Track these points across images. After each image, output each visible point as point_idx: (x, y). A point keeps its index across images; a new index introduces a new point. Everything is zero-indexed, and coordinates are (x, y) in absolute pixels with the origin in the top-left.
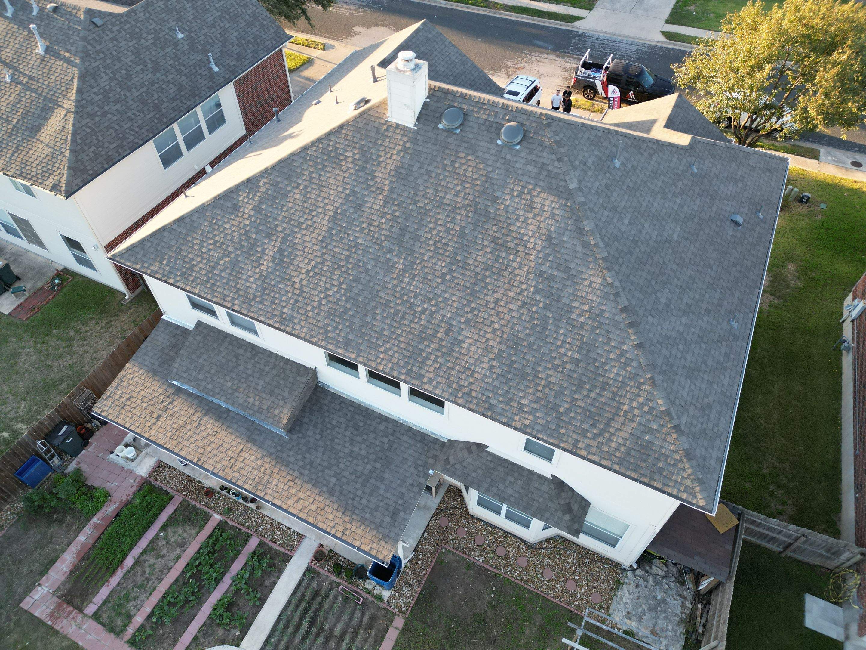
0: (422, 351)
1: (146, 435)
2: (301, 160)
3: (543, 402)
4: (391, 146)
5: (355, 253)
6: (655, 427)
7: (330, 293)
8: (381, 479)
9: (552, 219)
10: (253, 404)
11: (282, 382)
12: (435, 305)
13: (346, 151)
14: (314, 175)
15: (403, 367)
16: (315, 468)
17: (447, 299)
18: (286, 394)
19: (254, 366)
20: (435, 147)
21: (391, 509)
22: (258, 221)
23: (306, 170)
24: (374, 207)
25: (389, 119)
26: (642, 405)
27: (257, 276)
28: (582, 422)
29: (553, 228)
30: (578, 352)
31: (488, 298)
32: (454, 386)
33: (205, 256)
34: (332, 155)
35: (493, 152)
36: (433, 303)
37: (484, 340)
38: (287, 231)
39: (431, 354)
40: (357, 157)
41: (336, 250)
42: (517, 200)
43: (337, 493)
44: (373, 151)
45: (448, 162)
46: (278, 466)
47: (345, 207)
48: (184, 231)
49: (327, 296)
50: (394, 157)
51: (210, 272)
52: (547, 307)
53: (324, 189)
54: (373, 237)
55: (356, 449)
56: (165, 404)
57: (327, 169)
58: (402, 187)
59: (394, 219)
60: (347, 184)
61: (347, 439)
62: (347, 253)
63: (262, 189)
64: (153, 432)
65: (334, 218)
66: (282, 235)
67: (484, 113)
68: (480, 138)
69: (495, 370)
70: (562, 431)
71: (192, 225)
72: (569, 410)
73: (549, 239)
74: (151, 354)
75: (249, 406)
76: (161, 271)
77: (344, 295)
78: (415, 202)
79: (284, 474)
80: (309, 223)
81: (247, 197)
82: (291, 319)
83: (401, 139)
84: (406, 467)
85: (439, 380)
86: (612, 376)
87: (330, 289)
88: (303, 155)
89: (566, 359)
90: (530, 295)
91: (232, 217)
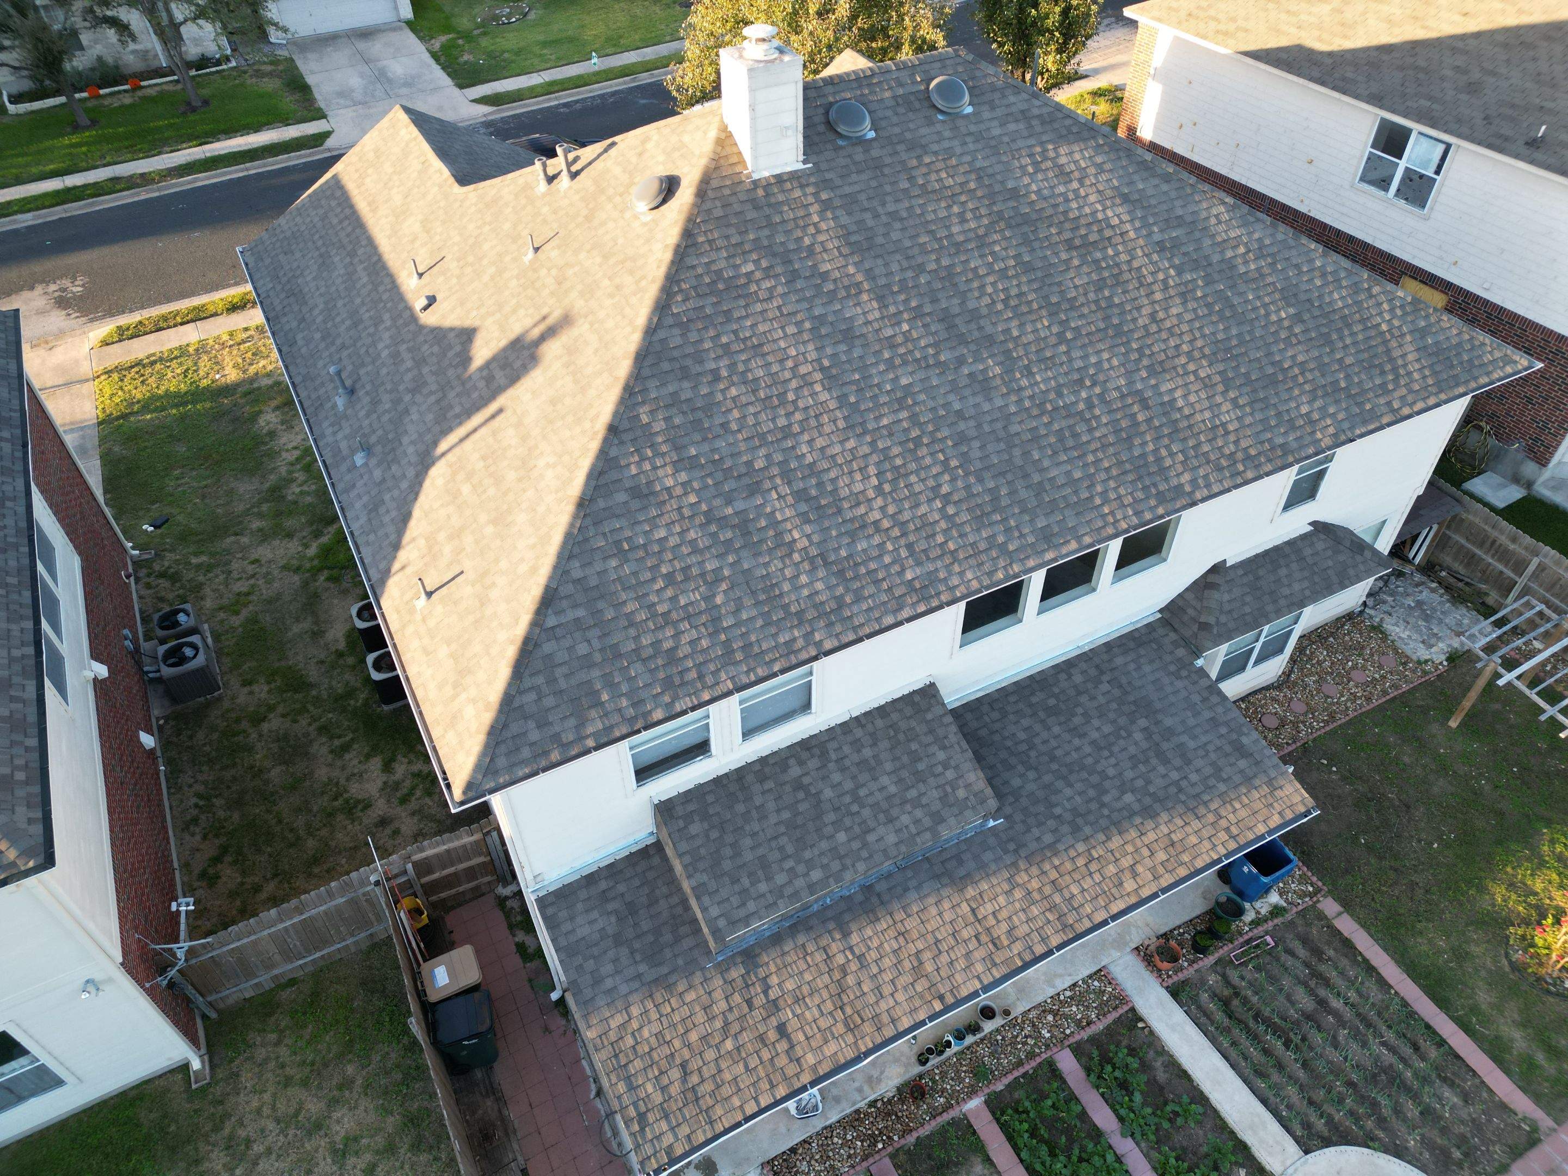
0: (1143, 456)
1: (806, 1078)
2: (676, 331)
3: (1320, 393)
4: (801, 213)
5: (915, 404)
6: (1423, 324)
7: (945, 489)
8: (1169, 733)
9: (1103, 171)
10: (917, 822)
11: (914, 746)
12: (1094, 384)
13: (736, 267)
14: (724, 340)
15: (1147, 498)
16: (1089, 812)
17: (1099, 363)
18: (941, 755)
19: (843, 770)
20: (864, 177)
21: (1228, 749)
22: (710, 481)
23: (701, 341)
24: (871, 317)
25: (756, 176)
26: (1392, 310)
27: (806, 566)
28: (1371, 378)
29: (1116, 183)
30: (1289, 305)
31: (1141, 322)
32: (1224, 463)
33: (674, 616)
34: (721, 286)
35: (947, 134)
36: (1088, 383)
37: (1192, 378)
38: (778, 457)
39: (1156, 450)
40: (764, 263)
41: (885, 421)
42: (1040, 176)
43: (1157, 806)
44: (780, 238)
45: (904, 185)
46: (1047, 866)
47: (829, 351)
48: (581, 613)
49: (946, 498)
50: (823, 226)
51: (717, 632)
52: (1209, 281)
53: (766, 349)
54: (917, 360)
55: (1095, 735)
56: (760, 1000)
57: (736, 314)
58: (880, 262)
59: (918, 314)
60: (795, 313)
61: (1066, 736)
62: (904, 414)
63: (659, 426)
64: (810, 1059)
65: (831, 380)
66: (775, 471)
67: (883, 90)
68: (911, 126)
69: (1241, 402)
70: (1368, 407)
71: (586, 590)
72: (1348, 377)
73: (1126, 199)
74: (608, 968)
75: (914, 831)
76: (616, 718)
77: (967, 474)
78: (921, 269)
79: (1069, 866)
80: (798, 416)
81: (643, 459)
82: (932, 578)
83: (805, 195)
84: (1169, 689)
85: (1202, 472)
86: (1340, 304)
87: (940, 486)
88: (669, 321)
89: (1286, 323)
90: (1177, 280)
91: (654, 512)
